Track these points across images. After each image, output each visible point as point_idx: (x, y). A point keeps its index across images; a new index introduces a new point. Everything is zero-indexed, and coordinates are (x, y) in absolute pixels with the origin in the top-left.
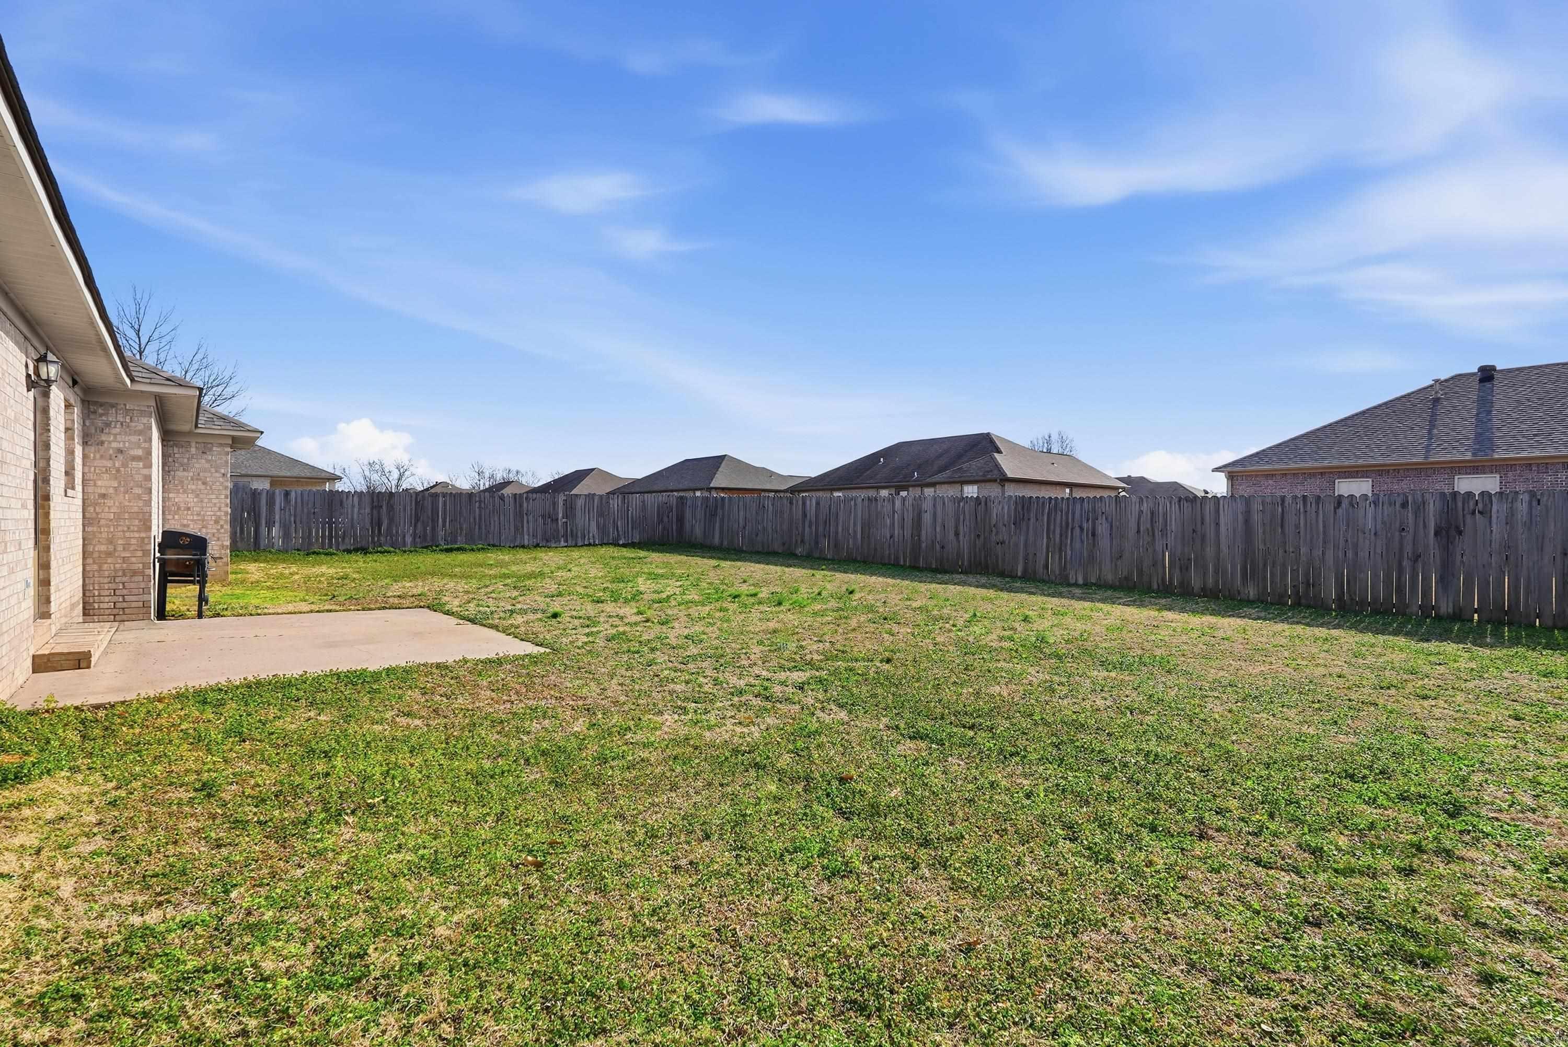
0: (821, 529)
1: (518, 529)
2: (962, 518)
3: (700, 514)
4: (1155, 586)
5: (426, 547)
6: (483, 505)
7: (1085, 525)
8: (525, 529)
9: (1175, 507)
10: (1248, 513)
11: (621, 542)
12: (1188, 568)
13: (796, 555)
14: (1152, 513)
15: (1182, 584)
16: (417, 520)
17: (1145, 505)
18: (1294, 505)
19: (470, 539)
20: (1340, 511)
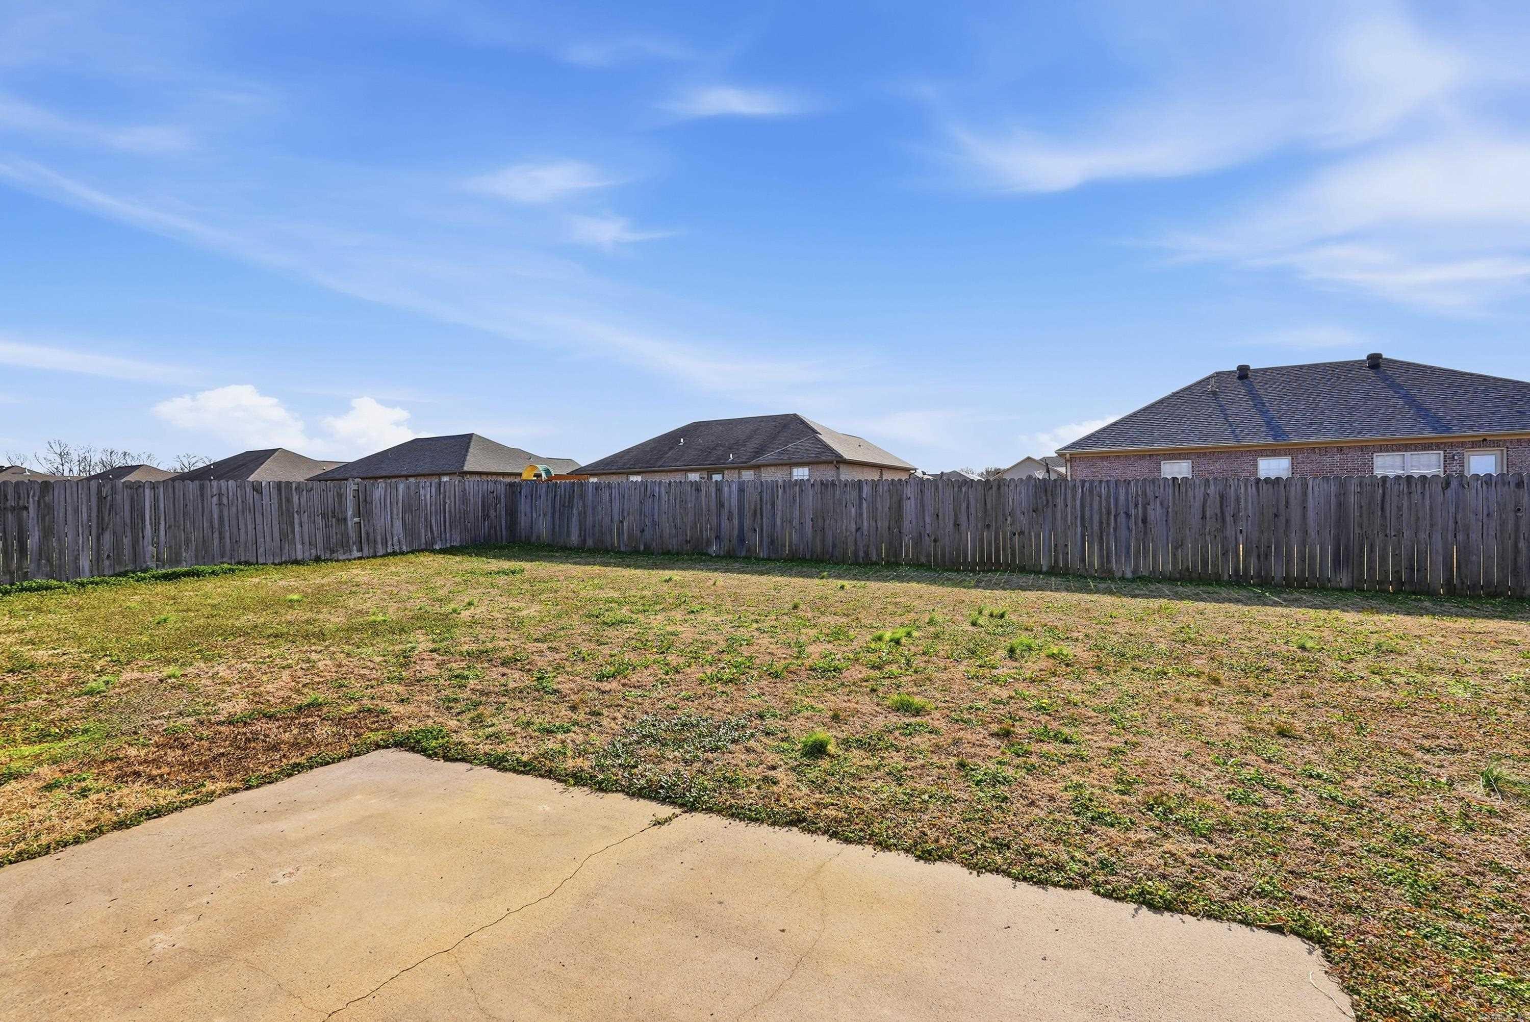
0: (747, 523)
1: (286, 537)
2: (964, 505)
3: (543, 503)
4: (1226, 577)
5: (125, 574)
6: (225, 501)
7: (1132, 511)
8: (297, 536)
9: (1252, 491)
10: (1342, 494)
11: (437, 547)
12: (1267, 556)
13: (706, 554)
14: (1222, 497)
15: (1258, 574)
16: (102, 530)
17: (1212, 487)
18: (1397, 486)
19: (204, 554)
20: (1449, 492)
